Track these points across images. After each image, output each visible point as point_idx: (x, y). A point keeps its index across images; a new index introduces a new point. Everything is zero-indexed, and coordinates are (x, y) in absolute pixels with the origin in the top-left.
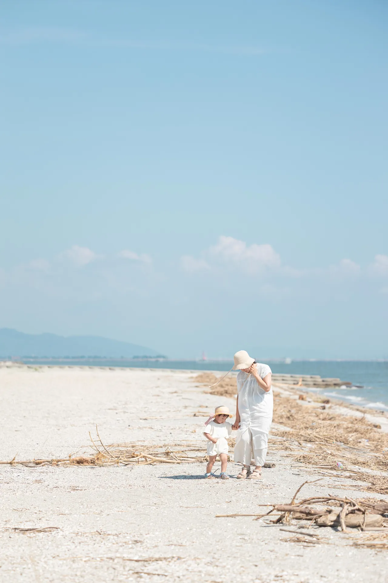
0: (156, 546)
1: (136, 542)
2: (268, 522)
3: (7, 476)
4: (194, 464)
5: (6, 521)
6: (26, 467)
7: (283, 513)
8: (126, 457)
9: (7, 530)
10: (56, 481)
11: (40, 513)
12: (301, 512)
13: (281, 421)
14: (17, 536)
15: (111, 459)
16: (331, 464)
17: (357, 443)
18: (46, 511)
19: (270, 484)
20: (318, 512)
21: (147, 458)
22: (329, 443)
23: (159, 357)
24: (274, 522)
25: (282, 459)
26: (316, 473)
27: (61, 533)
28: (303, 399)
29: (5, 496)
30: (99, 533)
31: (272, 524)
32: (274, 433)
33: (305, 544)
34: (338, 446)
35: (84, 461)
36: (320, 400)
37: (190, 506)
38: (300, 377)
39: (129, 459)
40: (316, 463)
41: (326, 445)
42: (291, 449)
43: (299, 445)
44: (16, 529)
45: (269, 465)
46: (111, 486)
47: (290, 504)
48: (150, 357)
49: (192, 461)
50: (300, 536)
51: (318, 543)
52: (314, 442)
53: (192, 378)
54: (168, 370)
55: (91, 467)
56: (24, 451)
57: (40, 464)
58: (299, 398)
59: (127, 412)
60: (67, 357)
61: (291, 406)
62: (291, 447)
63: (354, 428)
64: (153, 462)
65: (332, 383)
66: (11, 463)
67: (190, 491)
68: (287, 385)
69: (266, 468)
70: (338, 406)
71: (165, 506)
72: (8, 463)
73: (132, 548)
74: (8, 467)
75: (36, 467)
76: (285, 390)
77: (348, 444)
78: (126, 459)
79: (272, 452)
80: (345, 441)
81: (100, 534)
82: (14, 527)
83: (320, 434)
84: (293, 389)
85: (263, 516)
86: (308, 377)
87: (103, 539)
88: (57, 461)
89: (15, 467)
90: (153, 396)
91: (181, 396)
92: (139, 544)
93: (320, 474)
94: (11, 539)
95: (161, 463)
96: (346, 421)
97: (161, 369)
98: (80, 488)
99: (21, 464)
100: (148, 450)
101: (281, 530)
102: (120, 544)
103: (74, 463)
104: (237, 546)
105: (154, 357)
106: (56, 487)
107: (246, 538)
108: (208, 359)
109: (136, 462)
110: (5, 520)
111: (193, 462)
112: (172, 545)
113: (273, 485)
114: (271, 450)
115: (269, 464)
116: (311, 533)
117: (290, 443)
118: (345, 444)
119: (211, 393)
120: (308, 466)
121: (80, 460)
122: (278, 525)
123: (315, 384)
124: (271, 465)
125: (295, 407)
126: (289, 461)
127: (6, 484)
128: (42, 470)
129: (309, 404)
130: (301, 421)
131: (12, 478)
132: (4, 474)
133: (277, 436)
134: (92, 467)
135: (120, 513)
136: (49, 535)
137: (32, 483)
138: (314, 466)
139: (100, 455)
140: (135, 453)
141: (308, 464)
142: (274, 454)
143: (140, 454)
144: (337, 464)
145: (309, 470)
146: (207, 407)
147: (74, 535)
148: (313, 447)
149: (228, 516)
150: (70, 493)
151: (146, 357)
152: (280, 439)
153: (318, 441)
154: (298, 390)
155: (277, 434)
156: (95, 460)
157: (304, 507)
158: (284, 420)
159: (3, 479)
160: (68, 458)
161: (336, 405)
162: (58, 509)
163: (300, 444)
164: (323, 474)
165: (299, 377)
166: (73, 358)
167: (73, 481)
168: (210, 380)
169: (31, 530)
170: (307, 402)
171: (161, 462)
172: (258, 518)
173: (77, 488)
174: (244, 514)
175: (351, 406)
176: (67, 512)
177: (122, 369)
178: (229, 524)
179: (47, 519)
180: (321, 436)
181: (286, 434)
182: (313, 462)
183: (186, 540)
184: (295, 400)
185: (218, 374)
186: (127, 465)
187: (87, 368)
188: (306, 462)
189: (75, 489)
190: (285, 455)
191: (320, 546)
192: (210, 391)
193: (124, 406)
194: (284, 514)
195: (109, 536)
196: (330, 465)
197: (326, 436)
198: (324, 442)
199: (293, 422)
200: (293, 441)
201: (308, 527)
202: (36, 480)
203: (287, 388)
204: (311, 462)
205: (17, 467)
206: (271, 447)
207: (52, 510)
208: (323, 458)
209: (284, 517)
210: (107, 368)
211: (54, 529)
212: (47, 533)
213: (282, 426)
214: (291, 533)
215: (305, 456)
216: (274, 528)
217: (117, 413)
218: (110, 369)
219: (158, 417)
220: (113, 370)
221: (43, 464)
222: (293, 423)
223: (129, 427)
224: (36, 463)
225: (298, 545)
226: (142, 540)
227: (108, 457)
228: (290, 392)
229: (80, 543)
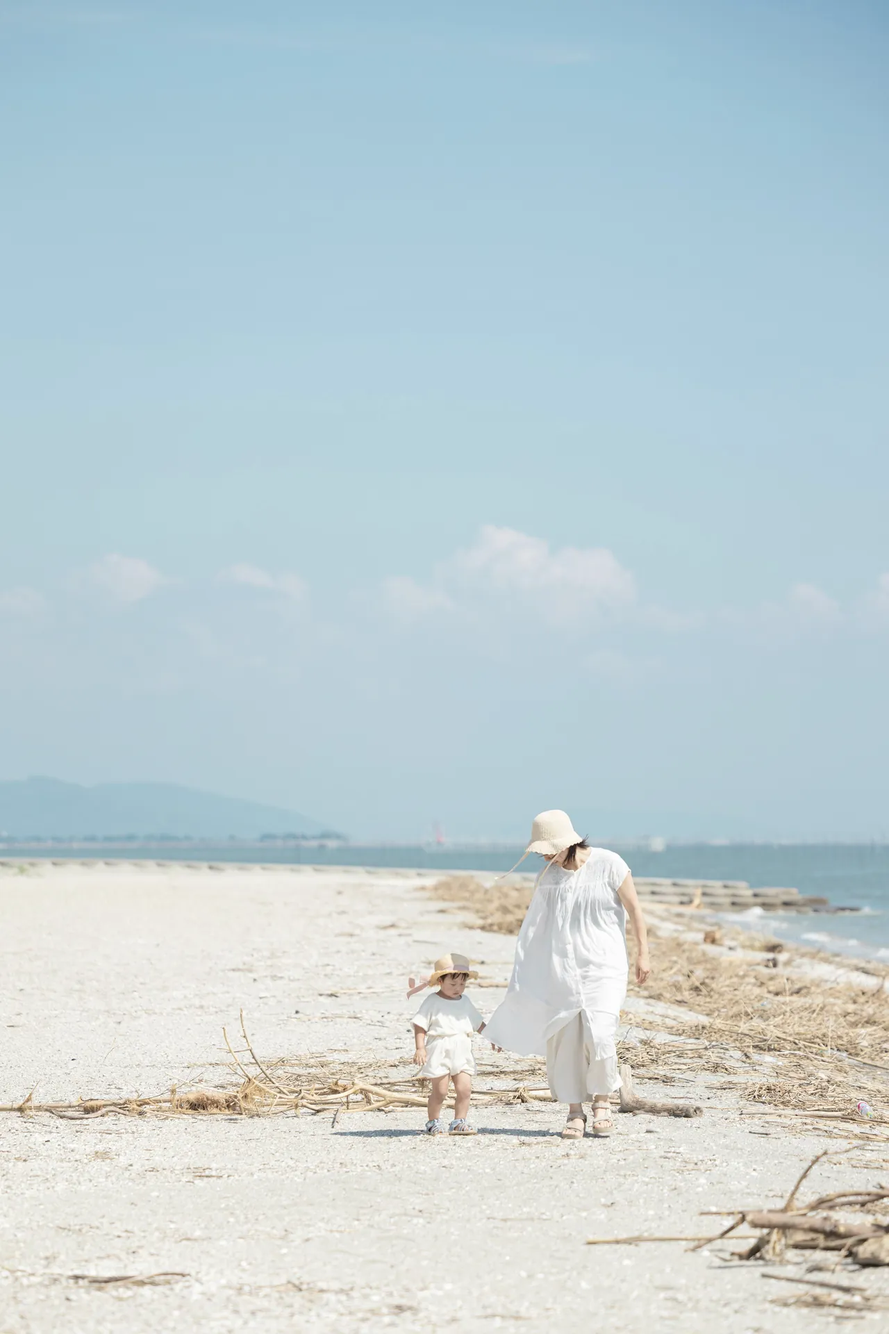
0: (454, 1320)
1: (400, 1308)
2: (727, 1256)
3: (18, 1143)
4: (489, 1109)
5: (47, 1258)
6: (61, 1120)
7: (765, 1231)
8: (316, 1091)
9: (55, 1280)
10: (147, 1155)
11: (129, 1237)
12: (813, 1230)
13: (679, 998)
14: (82, 1295)
15: (280, 1098)
16: (841, 1106)
17: (882, 1052)
18: (144, 1231)
19: (701, 1158)
20: (855, 1230)
21: (370, 1095)
22: (816, 1054)
23: (326, 836)
24: (741, 1257)
25: (712, 1095)
26: (809, 1130)
27: (197, 1288)
28: (713, 941)
29: (27, 1192)
30: (295, 1286)
31: (736, 1262)
32: (674, 1029)
33: (837, 1312)
34: (840, 1061)
35: (209, 1102)
36: (757, 944)
37: (512, 1217)
38: (697, 887)
39: (323, 1098)
40: (801, 1105)
41: (808, 1058)
42: (726, 1069)
43: (744, 1058)
44: (77, 1278)
45: (687, 1110)
46: (294, 1165)
47: (784, 1210)
48: (304, 837)
49: (484, 1102)
50: (818, 1291)
51: (870, 1309)
52: (779, 1051)
53: (423, 888)
54: (360, 870)
55: (227, 1117)
56: (43, 1078)
57: (97, 1111)
58: (705, 940)
59: (281, 978)
60: (92, 839)
61: (689, 959)
62: (728, 1064)
63: (864, 1014)
64: (385, 1106)
65: (778, 901)
66: (20, 1109)
67: (499, 1177)
68: (663, 907)
69: (678, 1119)
70: (805, 960)
71: (446, 1217)
72: (12, 1109)
73: (392, 1325)
74: (15, 1120)
75: (87, 1119)
76: (663, 919)
77: (857, 1055)
78: (317, 1098)
79: (681, 1076)
80: (849, 1046)
81: (300, 1290)
82: (71, 1273)
83: (787, 1031)
84: (680, 915)
85: (710, 1240)
86: (716, 886)
87: (311, 1301)
88: (139, 1103)
89: (33, 1121)
90: (337, 935)
91: (410, 935)
92: (408, 1314)
93: (820, 1133)
94: (73, 1304)
95: (407, 1106)
96: (838, 998)
97: (341, 868)
98: (214, 1173)
99: (46, 1110)
100: (362, 1073)
101: (764, 1276)
102: (360, 1315)
103: (182, 1108)
104: (662, 1318)
105: (314, 838)
106: (151, 1169)
107: (680, 1297)
108: (450, 840)
109: (342, 1104)
110: (42, 1254)
111: (486, 1105)
112: (494, 1316)
113: (709, 1162)
114: (678, 1071)
115: (685, 1109)
116: (845, 1283)
117: (719, 1053)
118: (850, 1054)
119: (483, 928)
120: (783, 1112)
121: (198, 1099)
122: (751, 1262)
123: (733, 904)
124: (692, 1110)
125: (699, 962)
126: (730, 1098)
127: (19, 1163)
128: (103, 1127)
129: (731, 953)
130: (730, 997)
131: (33, 1146)
132: (9, 1137)
133: (682, 1037)
134: (229, 1117)
135: (337, 1235)
136: (168, 1292)
137: (86, 1161)
138: (797, 1112)
139: (252, 1087)
140: (340, 1082)
141: (782, 1107)
142: (688, 1081)
143: (353, 1084)
144: (859, 1107)
145: (786, 1121)
146: (483, 963)
147: (231, 1292)
148: (780, 1063)
149: (617, 1242)
150: (192, 1184)
151: (294, 837)
152: (691, 1043)
153: (789, 1048)
154: (692, 917)
155: (680, 1032)
156: (239, 1100)
157: (819, 1217)
158: (687, 995)
159: (9, 1149)
160: (167, 1096)
161: (803, 955)
162: (172, 1226)
163: (746, 1055)
164: (826, 1131)
165: (694, 886)
166: (108, 839)
167: (190, 1153)
168: (473, 893)
169: (116, 1279)
170: (724, 950)
171: (407, 1104)
172: (699, 1247)
173: (207, 1172)
174: (657, 1235)
175: (838, 959)
176: (198, 1233)
177: (241, 869)
178: (626, 1262)
179: (153, 1251)
180: (790, 1035)
181: (705, 1031)
182: (793, 1102)
183: (526, 1304)
184: (696, 944)
185: (488, 879)
186: (318, 1111)
187: (151, 864)
188: (776, 1103)
189: (201, 1174)
190: (718, 1085)
191: (877, 1316)
192: (480, 922)
193: (269, 962)
194: (769, 1234)
195: (325, 1296)
196: (840, 1110)
197: (803, 1037)
198: (802, 1050)
199: (708, 999)
200: (727, 1050)
201: (832, 1267)
202: (97, 1153)
203: (665, 914)
204: (789, 1102)
205: (37, 1119)
206: (676, 1063)
207: (157, 1229)
208: (817, 1091)
209: (768, 1242)
210: (205, 865)
211: (176, 1277)
212: (160, 1289)
213: (682, 1009)
214: (794, 1285)
215: (773, 1088)
216: (744, 1270)
217: (255, 980)
218: (211, 868)
219: (362, 988)
220: (218, 869)
221: (103, 1110)
222: (709, 1002)
223: (297, 1016)
224: (85, 1109)
225: (821, 1315)
226: (414, 1304)
227: (272, 1092)
228: (677, 923)
229: (253, 1313)
